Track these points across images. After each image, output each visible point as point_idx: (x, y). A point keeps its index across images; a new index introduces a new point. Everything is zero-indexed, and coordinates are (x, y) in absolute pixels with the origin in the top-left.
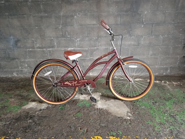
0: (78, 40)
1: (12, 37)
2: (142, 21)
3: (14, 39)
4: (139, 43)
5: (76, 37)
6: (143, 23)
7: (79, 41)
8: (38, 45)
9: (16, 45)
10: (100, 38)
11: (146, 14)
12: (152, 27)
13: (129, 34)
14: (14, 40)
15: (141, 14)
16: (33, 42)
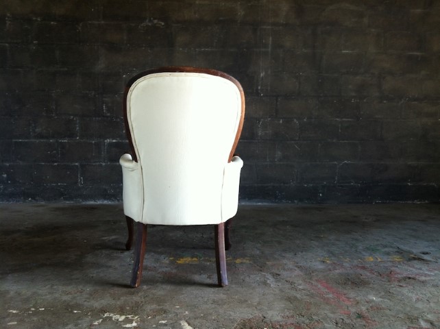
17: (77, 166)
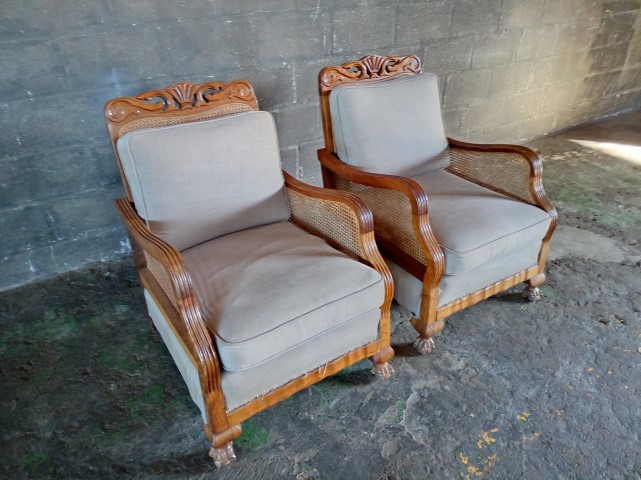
1: (114, 77)
3: (123, 83)
13: (496, 26)
14: (127, 88)
17: (294, 150)
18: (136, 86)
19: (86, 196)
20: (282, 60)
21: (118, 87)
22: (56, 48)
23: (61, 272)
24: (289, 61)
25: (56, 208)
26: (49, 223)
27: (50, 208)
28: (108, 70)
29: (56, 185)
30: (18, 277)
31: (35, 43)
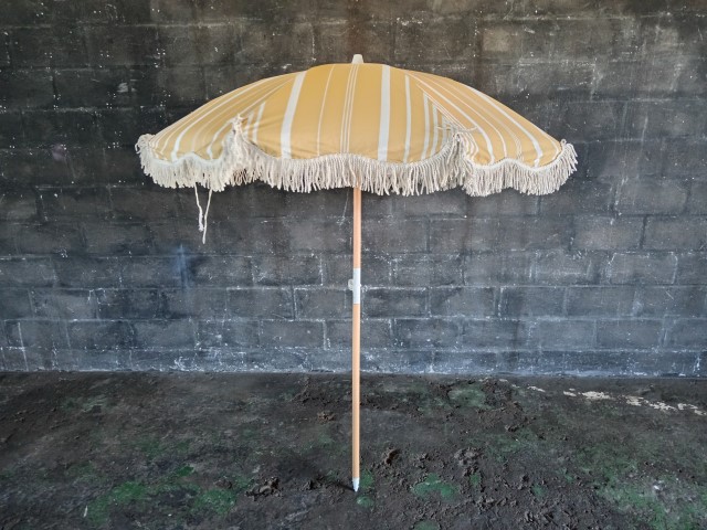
0: (396, 260)
1: (181, 249)
2: (612, 207)
3: (186, 254)
4: (598, 276)
5: (392, 253)
6: (613, 212)
7: (400, 264)
8: (264, 275)
9: (194, 272)
10: (468, 258)
11: (625, 185)
12: (645, 224)
13: (566, 247)
14: (189, 257)
15: (609, 185)
16: (250, 266)
18: (195, 256)
19: (156, 323)
20: (309, 251)
21: (183, 256)
22: (148, 228)
23: (134, 370)
24: (317, 252)
25: (136, 326)
26: (130, 334)
27: (132, 325)
28: (178, 245)
29: (138, 310)
30: (108, 365)
31: (137, 225)
